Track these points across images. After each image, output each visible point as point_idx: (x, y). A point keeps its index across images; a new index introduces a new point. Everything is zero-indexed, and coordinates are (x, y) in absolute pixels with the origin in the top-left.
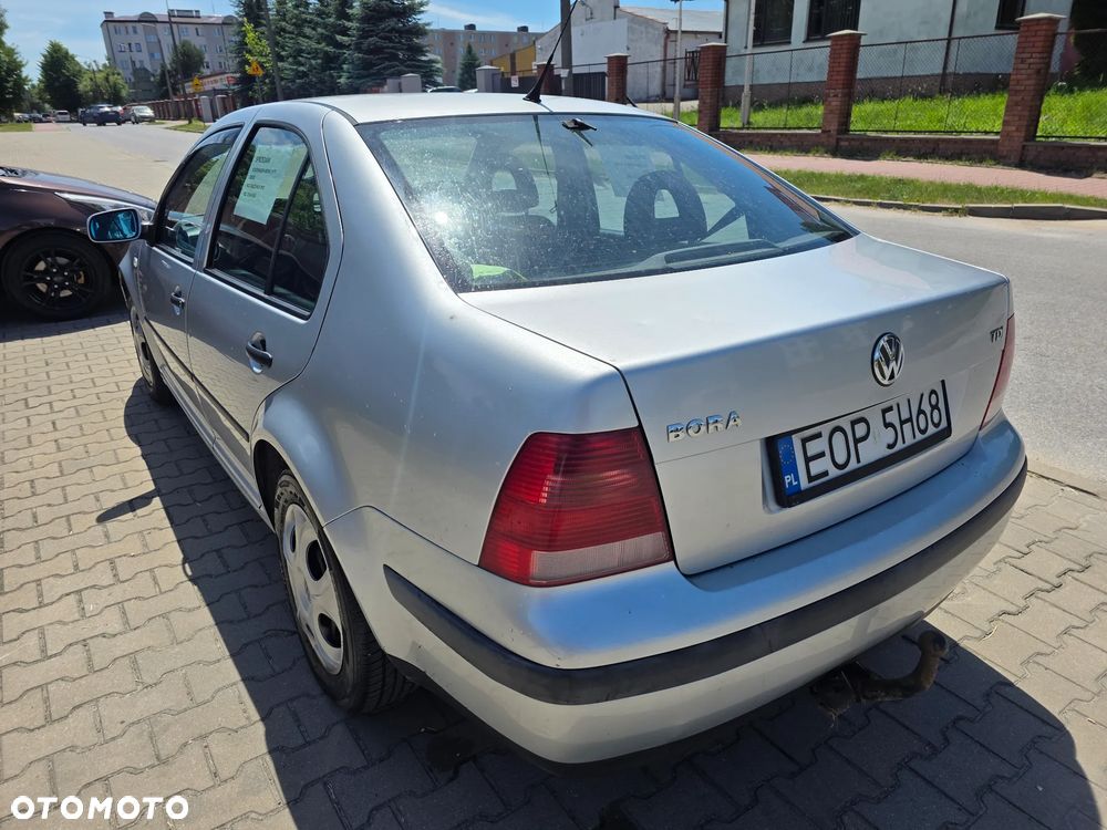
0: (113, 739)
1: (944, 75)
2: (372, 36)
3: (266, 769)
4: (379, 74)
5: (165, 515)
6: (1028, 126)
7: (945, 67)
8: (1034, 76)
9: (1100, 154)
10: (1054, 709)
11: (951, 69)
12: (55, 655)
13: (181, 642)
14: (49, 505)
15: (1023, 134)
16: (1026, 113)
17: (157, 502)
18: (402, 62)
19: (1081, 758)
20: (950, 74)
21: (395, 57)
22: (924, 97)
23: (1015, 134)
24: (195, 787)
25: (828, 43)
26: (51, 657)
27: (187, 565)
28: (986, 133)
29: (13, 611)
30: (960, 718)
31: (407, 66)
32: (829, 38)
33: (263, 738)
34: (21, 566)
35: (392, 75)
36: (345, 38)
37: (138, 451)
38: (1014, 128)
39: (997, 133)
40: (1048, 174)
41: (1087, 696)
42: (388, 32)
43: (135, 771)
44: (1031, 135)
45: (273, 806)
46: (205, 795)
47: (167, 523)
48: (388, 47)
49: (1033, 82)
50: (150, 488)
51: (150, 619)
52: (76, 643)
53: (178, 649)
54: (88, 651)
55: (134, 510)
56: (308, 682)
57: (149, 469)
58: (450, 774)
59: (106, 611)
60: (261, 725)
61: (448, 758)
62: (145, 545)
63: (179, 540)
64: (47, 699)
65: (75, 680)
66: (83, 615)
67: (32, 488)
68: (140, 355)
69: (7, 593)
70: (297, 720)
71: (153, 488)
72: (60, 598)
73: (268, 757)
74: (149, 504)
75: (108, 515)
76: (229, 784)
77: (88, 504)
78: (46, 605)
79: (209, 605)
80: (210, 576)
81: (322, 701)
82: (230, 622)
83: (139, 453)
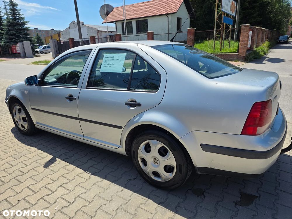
0: (115, 215)
2: (11, 31)
4: (15, 41)
5: (65, 162)
13: (107, 189)
14: (22, 168)
17: (57, 159)
18: (22, 38)
21: (20, 37)
24: (149, 218)
25: (147, 34)
26: (73, 203)
27: (87, 172)
29: (45, 196)
31: (24, 39)
32: (147, 33)
34: (33, 185)
35: (20, 41)
36: (2, 31)
42: (17, 29)
45: (172, 215)
46: (154, 218)
47: (68, 164)
48: (17, 34)
49: (192, 42)
50: (52, 157)
51: (91, 186)
52: (76, 197)
53: (108, 191)
54: (82, 198)
55: (53, 163)
56: (151, 188)
57: (45, 152)
58: (203, 196)
59: (76, 188)
60: (149, 200)
61: (200, 193)
62: (68, 170)
63: (77, 167)
64: (84, 212)
65: (87, 206)
66: (70, 191)
67: (10, 164)
68: (20, 121)
69: (37, 192)
70: (157, 196)
71: (52, 156)
72: (57, 189)
73: (160, 206)
74: (56, 160)
75: (46, 166)
76: (157, 214)
77: (35, 165)
78: (55, 192)
79: (104, 179)
80: (97, 173)
81: (158, 191)
82: (115, 181)
83: (36, 149)
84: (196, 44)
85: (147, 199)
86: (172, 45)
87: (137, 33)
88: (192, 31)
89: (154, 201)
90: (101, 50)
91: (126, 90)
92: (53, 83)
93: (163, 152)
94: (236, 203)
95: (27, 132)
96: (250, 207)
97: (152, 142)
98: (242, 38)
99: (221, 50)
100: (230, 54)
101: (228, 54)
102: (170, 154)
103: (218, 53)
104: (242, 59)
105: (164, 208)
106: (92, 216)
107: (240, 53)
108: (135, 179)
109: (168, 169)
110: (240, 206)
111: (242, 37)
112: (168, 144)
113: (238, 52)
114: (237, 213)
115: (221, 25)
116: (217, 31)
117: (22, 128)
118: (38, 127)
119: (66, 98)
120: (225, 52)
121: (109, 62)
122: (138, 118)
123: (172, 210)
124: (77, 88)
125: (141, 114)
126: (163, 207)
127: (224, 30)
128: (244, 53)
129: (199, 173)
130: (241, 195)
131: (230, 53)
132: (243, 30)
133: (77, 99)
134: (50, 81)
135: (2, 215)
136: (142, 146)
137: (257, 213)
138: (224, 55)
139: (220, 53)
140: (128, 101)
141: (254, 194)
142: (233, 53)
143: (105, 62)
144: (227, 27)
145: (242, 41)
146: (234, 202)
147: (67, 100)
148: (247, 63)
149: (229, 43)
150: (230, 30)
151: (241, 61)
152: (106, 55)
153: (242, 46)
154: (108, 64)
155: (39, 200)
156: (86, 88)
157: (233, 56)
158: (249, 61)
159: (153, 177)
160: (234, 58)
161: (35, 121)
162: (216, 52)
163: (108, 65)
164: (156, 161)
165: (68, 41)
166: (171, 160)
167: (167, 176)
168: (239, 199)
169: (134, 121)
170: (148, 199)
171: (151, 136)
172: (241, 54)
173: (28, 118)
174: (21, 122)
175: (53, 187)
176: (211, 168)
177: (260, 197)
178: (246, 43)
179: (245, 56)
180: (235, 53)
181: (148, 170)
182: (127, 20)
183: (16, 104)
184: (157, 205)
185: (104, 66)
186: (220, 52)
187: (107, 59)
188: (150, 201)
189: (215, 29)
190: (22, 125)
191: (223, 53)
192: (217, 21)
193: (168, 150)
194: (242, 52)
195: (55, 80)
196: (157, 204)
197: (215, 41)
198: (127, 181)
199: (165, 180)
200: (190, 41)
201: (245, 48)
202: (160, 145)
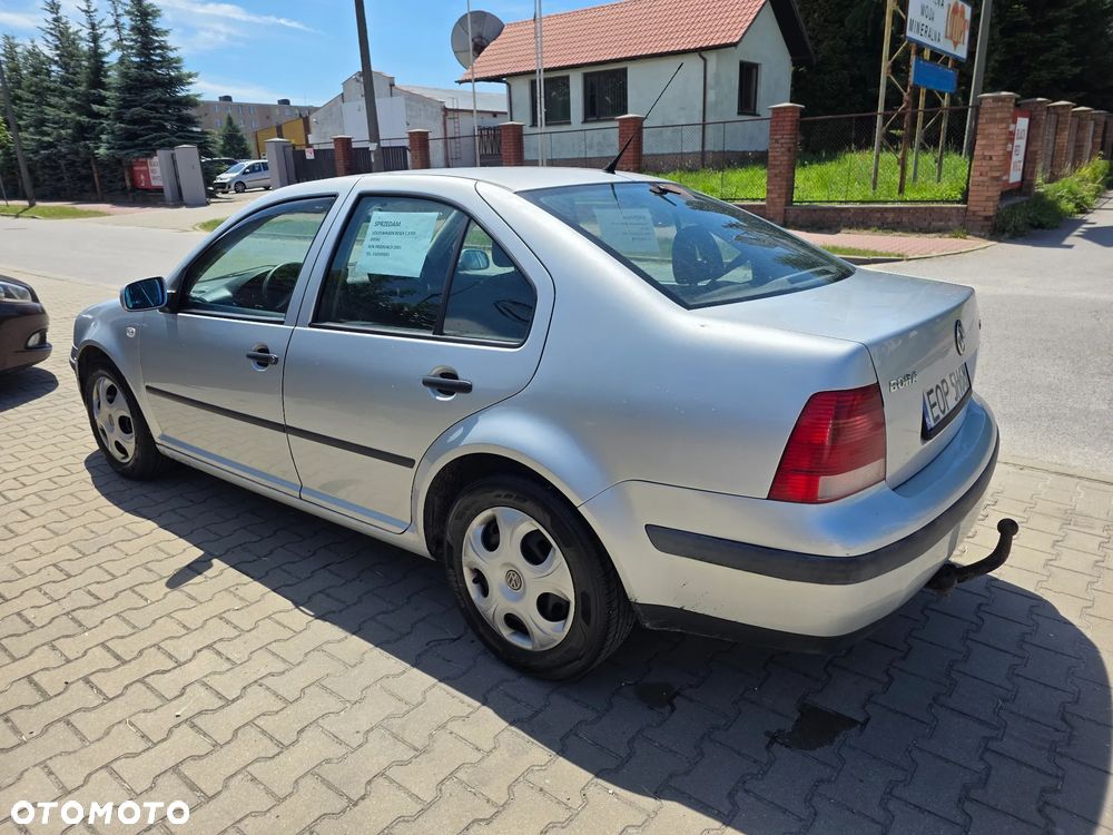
0: (360, 746)
1: (703, 153)
2: (136, 106)
3: (518, 735)
4: (146, 144)
5: (238, 572)
6: (786, 193)
7: (703, 147)
8: (787, 153)
9: (843, 214)
10: (1030, 588)
11: (709, 147)
12: (237, 698)
13: (355, 665)
14: (98, 583)
15: (784, 200)
16: (785, 183)
17: (215, 562)
18: (173, 133)
19: (1063, 613)
20: (709, 152)
21: (164, 128)
22: (691, 170)
23: (778, 200)
24: (468, 761)
25: (617, 124)
26: (233, 701)
27: (301, 608)
28: (754, 200)
29: (152, 674)
30: (981, 605)
31: (177, 137)
32: (617, 121)
33: (497, 717)
34: (122, 637)
35: (162, 146)
36: (103, 108)
37: (151, 525)
38: (776, 196)
39: (762, 200)
40: (808, 232)
41: (1045, 578)
42: (154, 102)
43: (402, 764)
44: (790, 202)
45: (548, 758)
46: (484, 764)
47: (246, 579)
48: (155, 118)
49: (786, 158)
50: (198, 553)
51: (306, 654)
52: (250, 685)
53: (356, 671)
54: (268, 688)
55: (200, 574)
56: (501, 672)
57: (180, 537)
58: (669, 707)
59: (255, 656)
60: (485, 708)
61: (659, 698)
62: (242, 599)
63: (274, 590)
64: (264, 732)
65: (277, 712)
66: (234, 663)
67: (61, 571)
68: (112, 431)
69: (130, 661)
70: (515, 699)
71: (202, 552)
72: (194, 655)
73: (513, 728)
74: (210, 566)
75: (175, 581)
76: (496, 753)
77: (143, 575)
78: (185, 663)
79: (354, 634)
80: (334, 612)
81: (523, 681)
82: (388, 642)
83: (155, 525)
84: (811, 164)
85: (477, 704)
86: (612, 184)
87: (585, 121)
88: (790, 114)
89: (497, 712)
90: (364, 199)
91: (431, 335)
92: (220, 304)
93: (534, 550)
94: (773, 738)
95: (133, 468)
96: (819, 752)
97: (502, 513)
98: (984, 147)
99: (901, 190)
100: (933, 208)
101: (926, 209)
102: (557, 559)
103: (886, 202)
104: (982, 226)
105: (526, 736)
106: (286, 743)
107: (973, 205)
108: (455, 640)
109: (551, 607)
110: (787, 747)
111: (983, 142)
112: (548, 524)
113: (965, 200)
114: (765, 769)
115: (905, 94)
116: (886, 118)
117: (118, 455)
118: (168, 452)
119: (249, 356)
120: (918, 197)
121: (385, 240)
122: (461, 431)
123: (549, 744)
124: (282, 323)
125: (469, 421)
126: (523, 734)
127: (920, 115)
128: (991, 204)
129: (647, 625)
130: (802, 714)
131: (933, 202)
132: (986, 116)
133: (281, 362)
134: (208, 299)
135: (10, 724)
136: (476, 525)
137: (835, 774)
138: (909, 209)
139: (894, 202)
140: (434, 372)
141: (849, 714)
142: (947, 201)
143: (373, 239)
144: (933, 101)
145: (984, 157)
146: (767, 733)
147: (253, 364)
148: (1000, 241)
149: (939, 162)
150: (942, 114)
151: (976, 236)
152: (377, 216)
153: (981, 178)
154: (383, 247)
155: (131, 684)
156: (310, 326)
157: (946, 214)
158: (1007, 235)
159: (506, 633)
160: (950, 223)
161: (156, 432)
162: (882, 198)
163: (381, 251)
164: (514, 580)
165: (332, 146)
166: (557, 577)
167: (549, 633)
168: (788, 726)
169: (449, 441)
170: (479, 704)
171: (499, 496)
172: (976, 209)
173: (135, 422)
174: (115, 435)
175: (183, 649)
176: (681, 609)
177: (864, 724)
178: (998, 164)
179: (991, 214)
180: (953, 202)
181: (492, 610)
182: (546, 70)
183: (100, 371)
184: (504, 724)
185: (368, 254)
186: (897, 197)
187: (379, 228)
188: (488, 712)
189: (881, 108)
190: (118, 445)
191: (906, 201)
192: (888, 78)
193: (551, 546)
194: (983, 199)
195: (227, 293)
196: (507, 721)
197: (878, 157)
198: (428, 644)
199: (542, 646)
200: (779, 156)
201: (995, 183)
202: (528, 526)
